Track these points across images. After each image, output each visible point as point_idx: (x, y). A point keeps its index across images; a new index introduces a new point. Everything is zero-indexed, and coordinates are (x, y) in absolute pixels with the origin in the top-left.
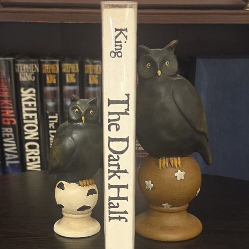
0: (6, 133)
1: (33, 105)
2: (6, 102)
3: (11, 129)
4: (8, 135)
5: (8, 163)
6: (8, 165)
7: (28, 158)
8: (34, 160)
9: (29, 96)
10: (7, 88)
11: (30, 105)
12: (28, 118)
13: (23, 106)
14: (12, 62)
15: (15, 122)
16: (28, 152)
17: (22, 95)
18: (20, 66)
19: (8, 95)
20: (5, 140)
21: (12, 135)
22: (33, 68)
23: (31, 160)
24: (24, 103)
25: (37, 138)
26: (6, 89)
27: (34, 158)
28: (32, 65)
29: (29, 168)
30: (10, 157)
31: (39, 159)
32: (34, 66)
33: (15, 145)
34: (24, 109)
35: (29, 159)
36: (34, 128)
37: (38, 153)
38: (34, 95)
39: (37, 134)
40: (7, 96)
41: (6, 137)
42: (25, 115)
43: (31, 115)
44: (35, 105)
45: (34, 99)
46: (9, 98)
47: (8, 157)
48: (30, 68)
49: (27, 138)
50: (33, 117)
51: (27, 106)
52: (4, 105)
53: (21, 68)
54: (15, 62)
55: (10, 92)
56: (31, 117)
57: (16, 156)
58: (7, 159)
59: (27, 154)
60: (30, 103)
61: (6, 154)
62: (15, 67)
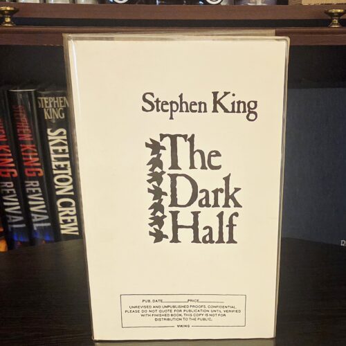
0: (31, 187)
1: (64, 150)
2: (29, 146)
3: (37, 182)
4: (34, 190)
5: (36, 226)
6: (35, 229)
7: (61, 219)
8: (69, 221)
9: (59, 139)
10: (29, 128)
11: (60, 151)
12: (59, 168)
13: (52, 152)
14: (33, 94)
15: (42, 173)
16: (61, 212)
17: (50, 138)
18: (43, 100)
19: (31, 137)
20: (30, 197)
21: (39, 189)
22: (61, 102)
23: (65, 222)
24: (52, 148)
25: (72, 193)
26: (28, 130)
27: (69, 219)
28: (60, 98)
29: (63, 232)
30: (38, 218)
31: (76, 220)
32: (62, 99)
33: (43, 202)
34: (53, 156)
35: (63, 221)
36: (67, 180)
37: (74, 212)
38: (65, 137)
39: (71, 187)
40: (29, 139)
41: (31, 193)
42: (54, 164)
43: (62, 164)
44: (67, 151)
45: (66, 143)
46: (32, 142)
47: (35, 218)
48: (57, 101)
49: (58, 193)
50: (66, 165)
51: (56, 152)
52: (26, 151)
53: (46, 102)
54: (37, 95)
55: (33, 134)
56: (62, 166)
57: (46, 217)
58: (34, 220)
59: (60, 214)
60: (60, 149)
61: (33, 215)
62: (37, 101)
